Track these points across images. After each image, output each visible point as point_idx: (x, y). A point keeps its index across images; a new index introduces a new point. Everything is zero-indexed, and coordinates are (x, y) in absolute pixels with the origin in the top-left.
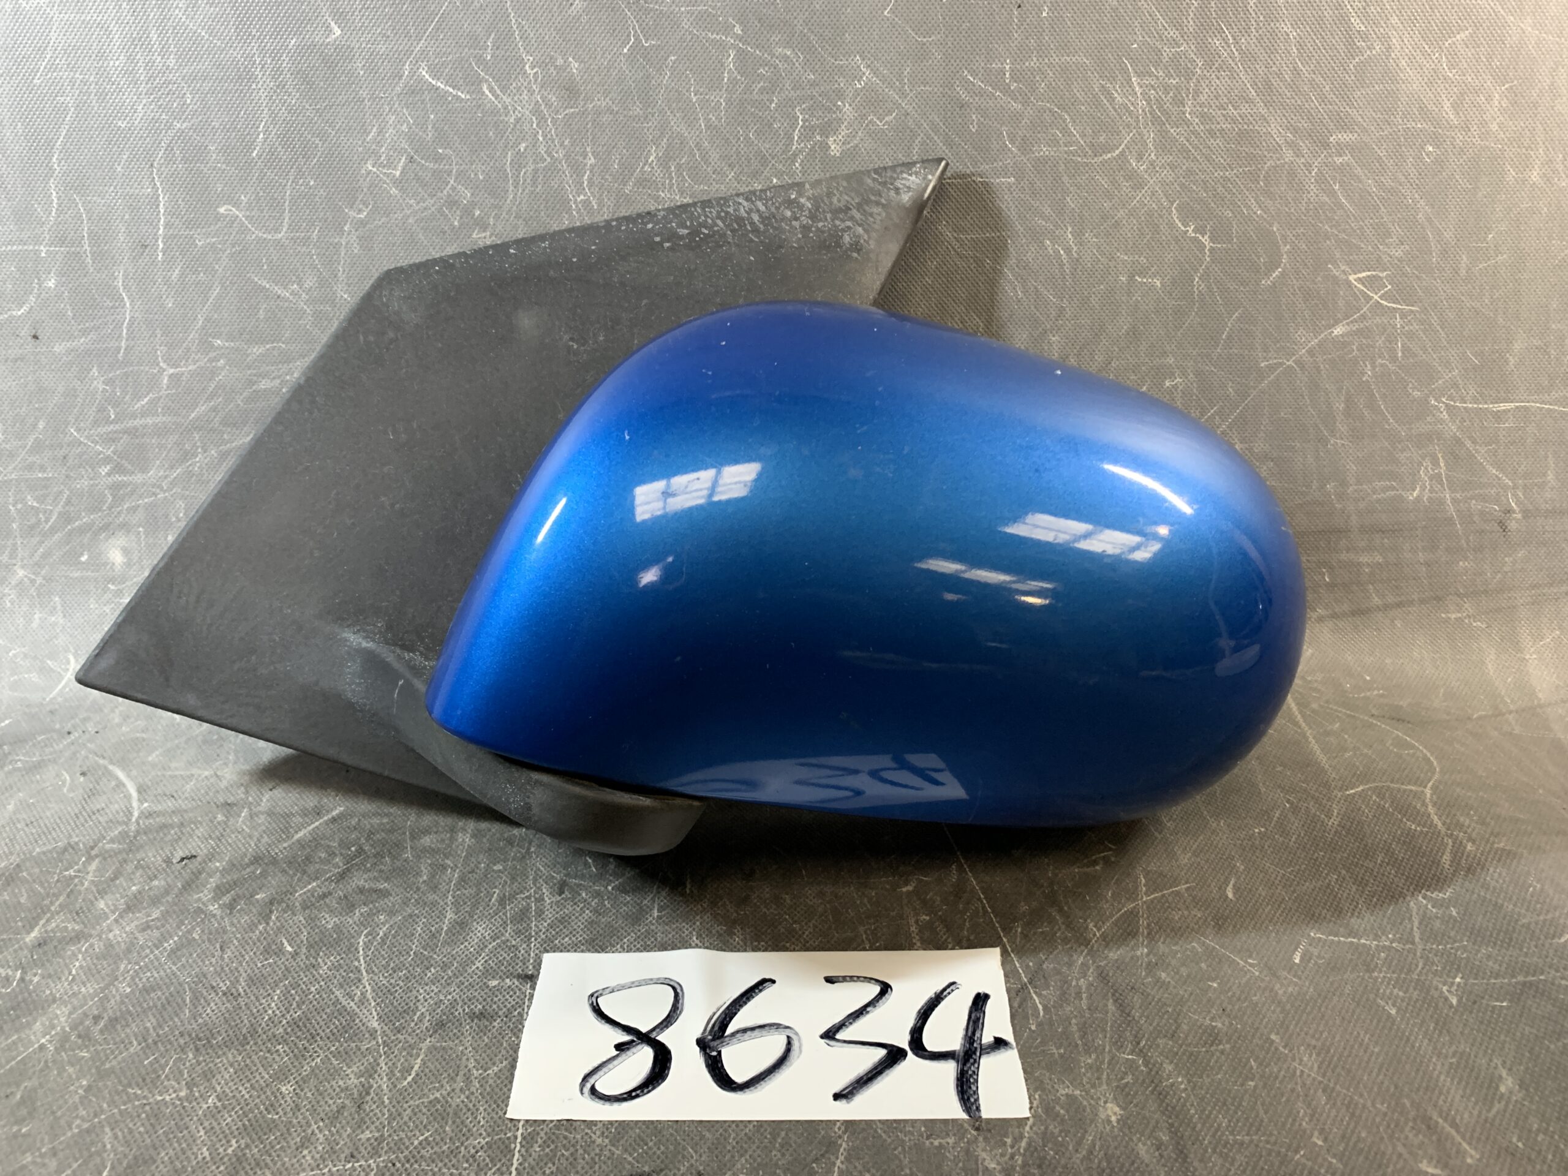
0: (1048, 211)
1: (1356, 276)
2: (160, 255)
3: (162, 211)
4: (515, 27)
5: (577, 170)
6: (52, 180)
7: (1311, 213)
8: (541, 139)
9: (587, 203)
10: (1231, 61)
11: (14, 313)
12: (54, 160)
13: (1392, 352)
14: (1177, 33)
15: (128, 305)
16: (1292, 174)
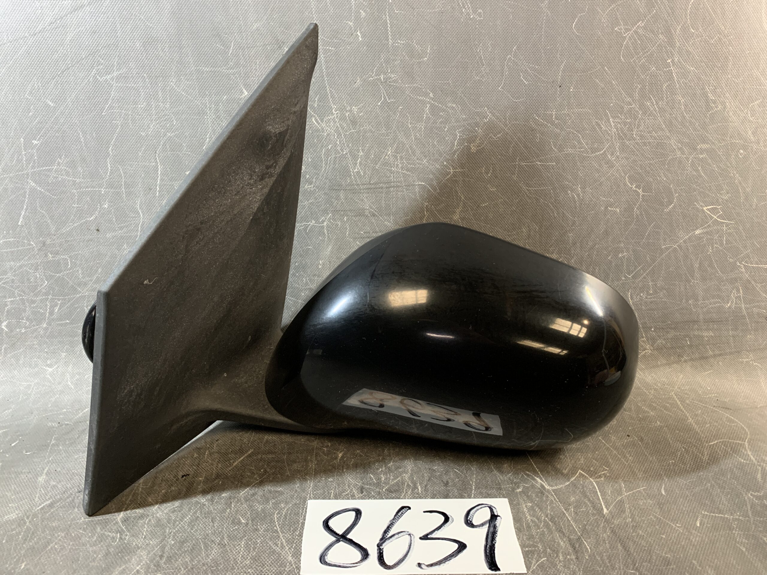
0: (570, 177)
1: (707, 208)
2: (158, 193)
3: (159, 173)
4: (329, 92)
5: (355, 157)
6: (108, 159)
7: (688, 179)
8: (338, 143)
9: (358, 172)
10: (654, 112)
11: (88, 219)
12: (110, 150)
13: (721, 241)
14: (631, 99)
15: (141, 216)
16: (680, 162)
